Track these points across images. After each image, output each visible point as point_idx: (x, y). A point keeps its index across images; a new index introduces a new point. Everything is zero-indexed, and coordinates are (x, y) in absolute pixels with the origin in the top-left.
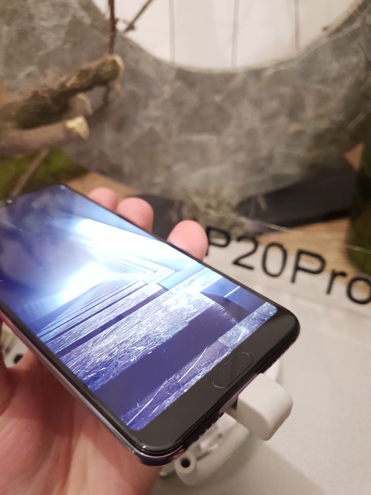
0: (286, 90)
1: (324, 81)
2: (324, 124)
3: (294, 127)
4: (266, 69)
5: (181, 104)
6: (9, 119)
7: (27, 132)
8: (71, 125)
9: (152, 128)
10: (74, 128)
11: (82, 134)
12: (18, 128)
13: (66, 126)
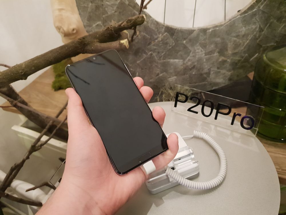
1: (237, 36)
3: (221, 59)
4: (209, 29)
5: (167, 43)
6: (95, 38)
7: (103, 44)
8: (122, 42)
9: (151, 54)
10: (123, 43)
11: (126, 46)
12: (99, 42)
13: (120, 42)
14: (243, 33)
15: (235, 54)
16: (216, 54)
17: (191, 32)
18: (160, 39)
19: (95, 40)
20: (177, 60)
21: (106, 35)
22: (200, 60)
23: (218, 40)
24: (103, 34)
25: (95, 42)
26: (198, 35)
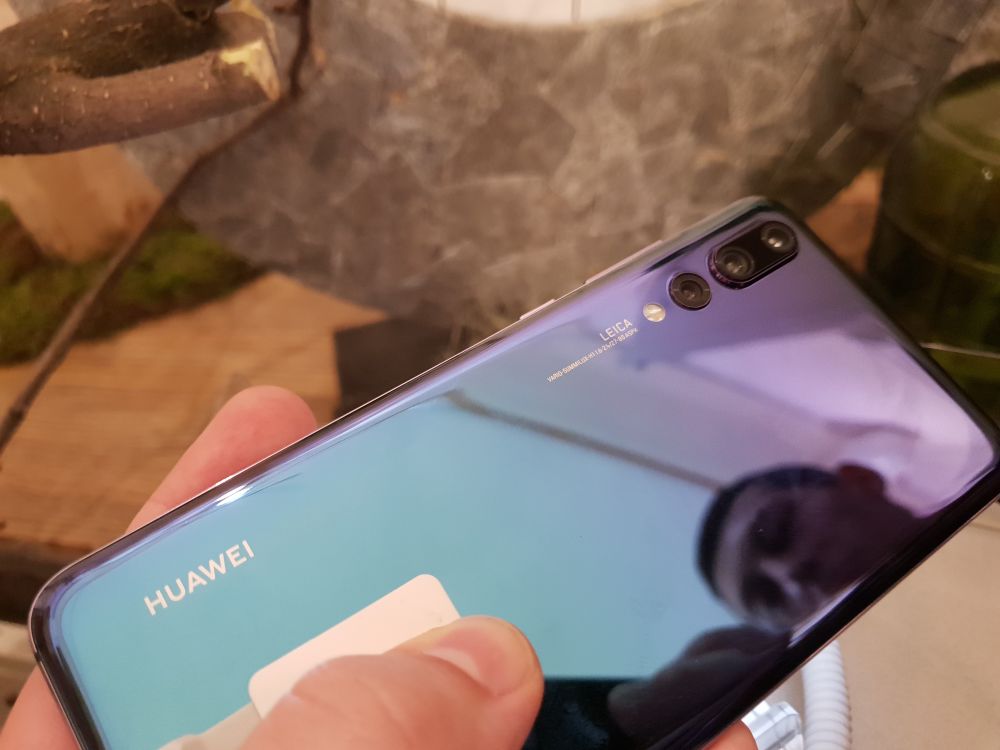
0: (689, 72)
1: (768, 53)
2: (769, 150)
3: (707, 156)
4: (647, 23)
5: (462, 102)
6: (54, 46)
7: (104, 81)
8: (230, 57)
9: (396, 159)
10: (241, 65)
11: (263, 82)
12: (78, 72)
13: (216, 61)
14: (788, 36)
15: (758, 133)
16: (683, 140)
17: (567, 40)
18: (430, 83)
19: (53, 62)
20: (515, 181)
21: (120, 28)
22: (616, 171)
23: (690, 72)
24: (99, 19)
25: (48, 69)
26: (602, 54)
